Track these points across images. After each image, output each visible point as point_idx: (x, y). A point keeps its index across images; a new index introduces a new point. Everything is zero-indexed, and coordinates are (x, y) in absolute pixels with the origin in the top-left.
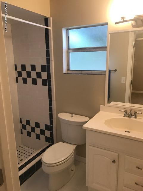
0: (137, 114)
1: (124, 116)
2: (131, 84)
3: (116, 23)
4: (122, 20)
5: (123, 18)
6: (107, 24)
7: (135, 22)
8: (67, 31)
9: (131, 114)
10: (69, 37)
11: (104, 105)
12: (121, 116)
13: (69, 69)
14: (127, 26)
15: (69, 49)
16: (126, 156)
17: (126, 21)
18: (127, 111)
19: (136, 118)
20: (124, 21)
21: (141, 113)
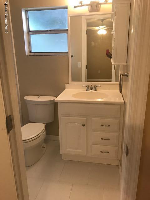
0: (97, 88)
1: (87, 90)
2: (86, 69)
3: (75, 7)
4: (80, 4)
5: (81, 2)
6: (66, 8)
7: (91, 7)
8: (26, 12)
9: (92, 88)
10: (28, 19)
11: (69, 83)
12: (84, 90)
13: (30, 52)
14: (85, 10)
15: (29, 31)
16: (93, 118)
17: (83, 6)
18: (88, 86)
19: (96, 90)
20: (82, 6)
21: (100, 86)
